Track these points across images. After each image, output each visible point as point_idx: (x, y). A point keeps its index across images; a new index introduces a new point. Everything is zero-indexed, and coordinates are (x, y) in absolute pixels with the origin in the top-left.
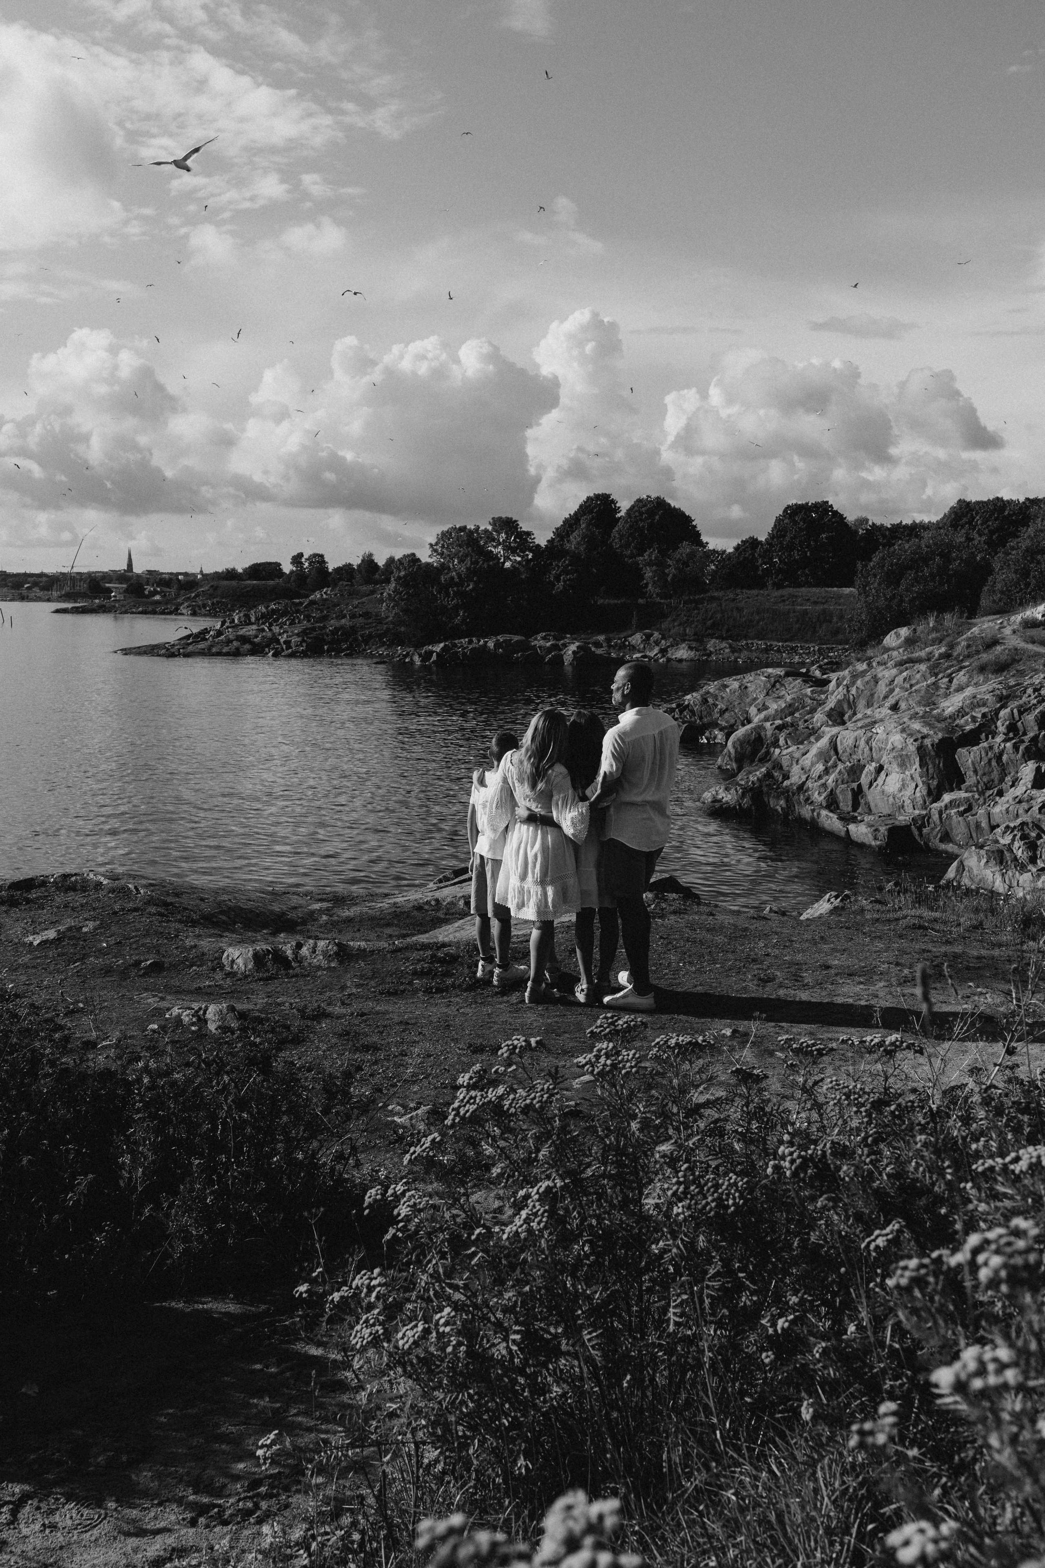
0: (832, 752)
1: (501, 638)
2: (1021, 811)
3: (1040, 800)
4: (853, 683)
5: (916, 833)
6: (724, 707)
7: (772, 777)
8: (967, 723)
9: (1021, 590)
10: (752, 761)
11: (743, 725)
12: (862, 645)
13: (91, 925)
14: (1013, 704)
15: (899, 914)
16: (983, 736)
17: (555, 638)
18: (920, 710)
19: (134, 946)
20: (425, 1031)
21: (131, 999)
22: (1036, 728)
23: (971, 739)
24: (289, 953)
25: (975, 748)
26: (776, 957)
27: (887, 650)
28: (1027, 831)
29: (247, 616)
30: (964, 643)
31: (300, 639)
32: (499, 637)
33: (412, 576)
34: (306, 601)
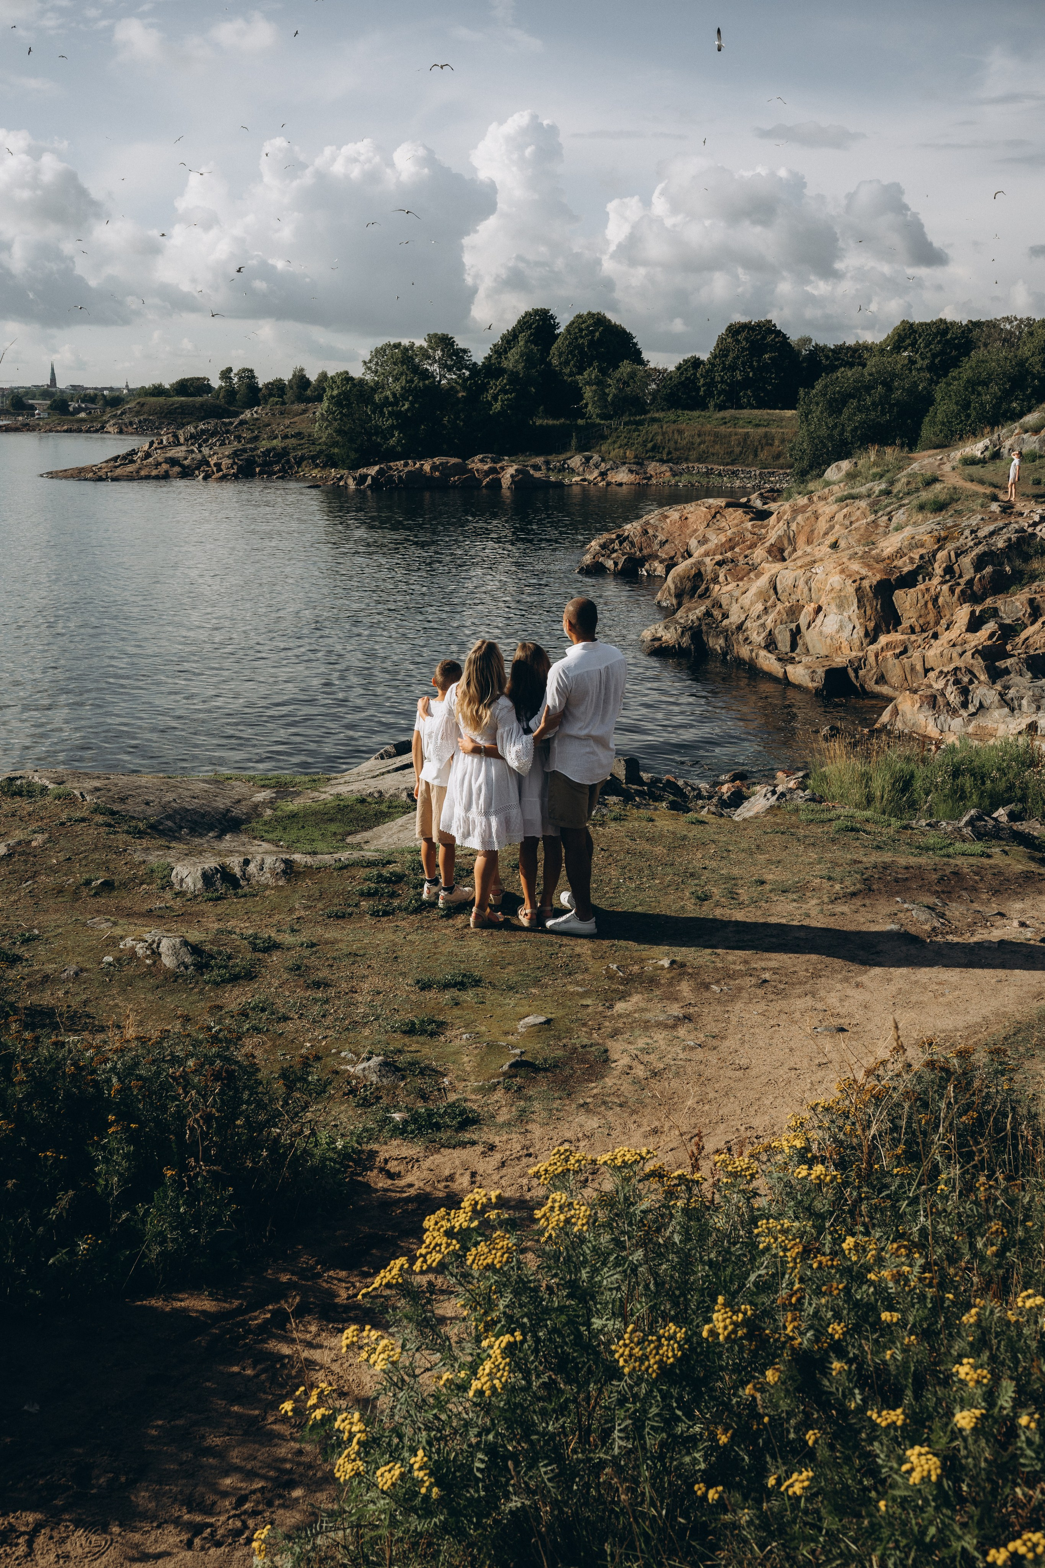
0: (772, 592)
1: (437, 460)
2: (955, 655)
3: (973, 644)
4: (794, 519)
5: (852, 674)
6: (664, 539)
7: (711, 616)
8: (905, 565)
9: (962, 421)
10: (692, 597)
11: (684, 558)
12: (803, 476)
13: (38, 840)
14: (950, 546)
15: (833, 814)
16: (920, 578)
17: (494, 461)
18: (860, 550)
19: (84, 863)
20: (373, 963)
21: (85, 925)
22: (972, 571)
23: (908, 581)
24: (237, 871)
25: (912, 590)
26: (713, 871)
27: (828, 484)
28: (960, 676)
29: (176, 437)
30: (904, 480)
31: (230, 461)
32: (435, 459)
33: (345, 395)
34: (236, 421)
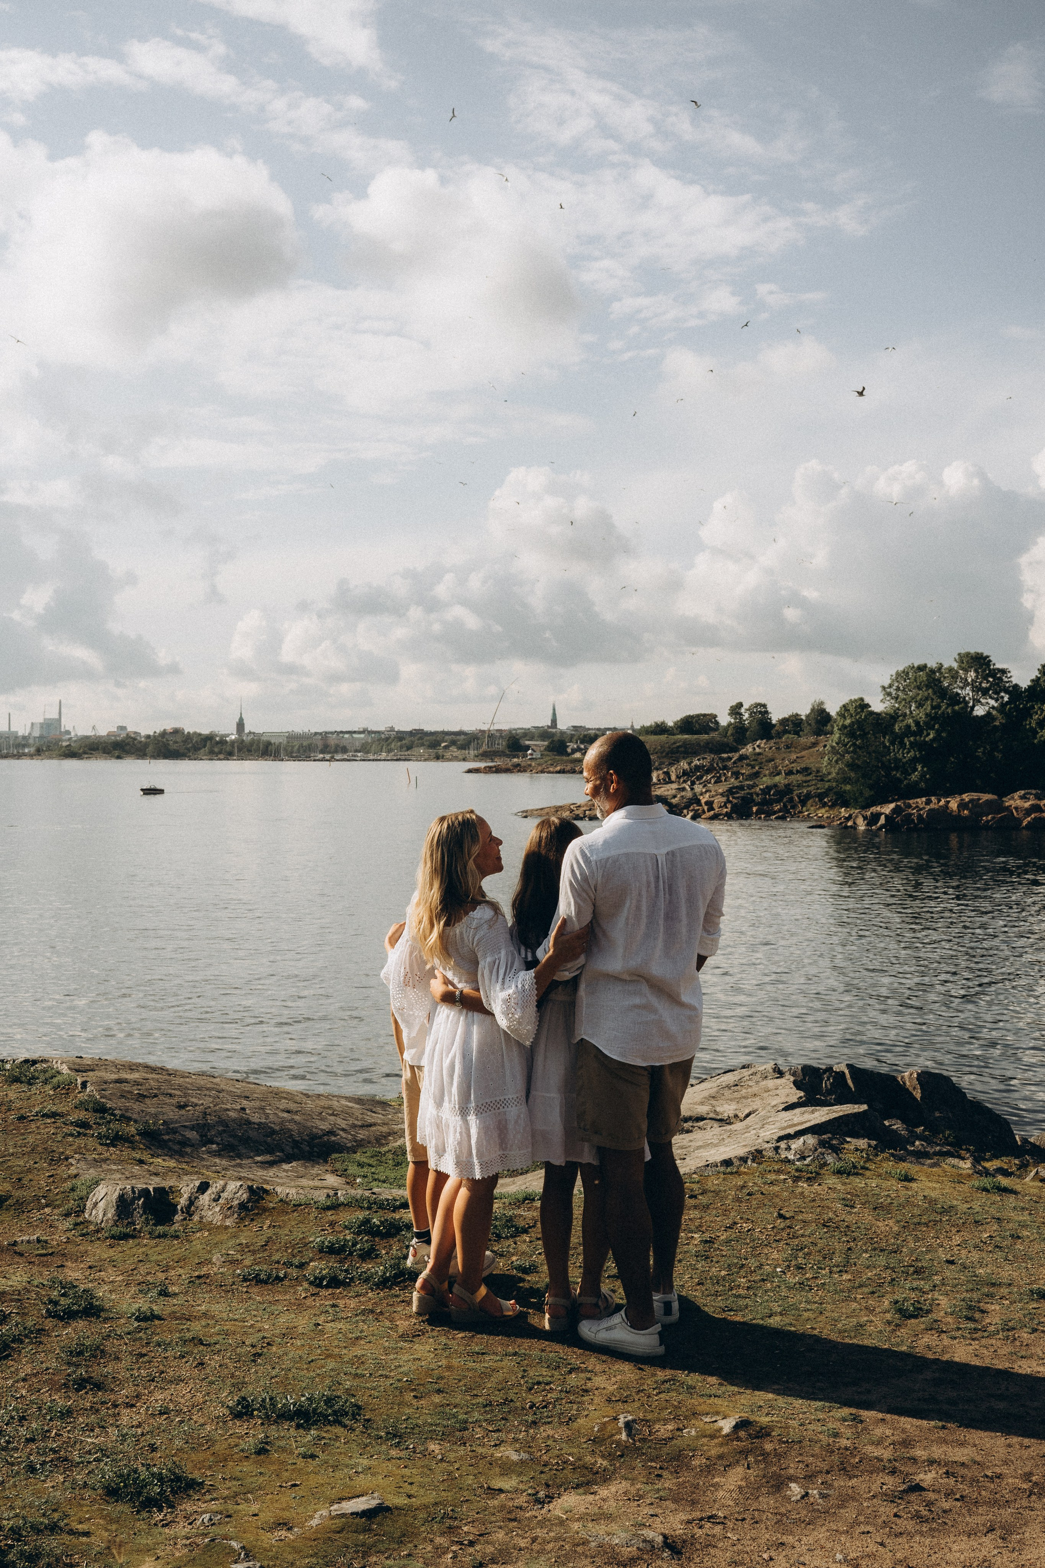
1: (966, 797)
17: (1037, 797)
29: (667, 774)
31: (724, 799)
32: (964, 796)
33: (860, 724)
34: (736, 756)
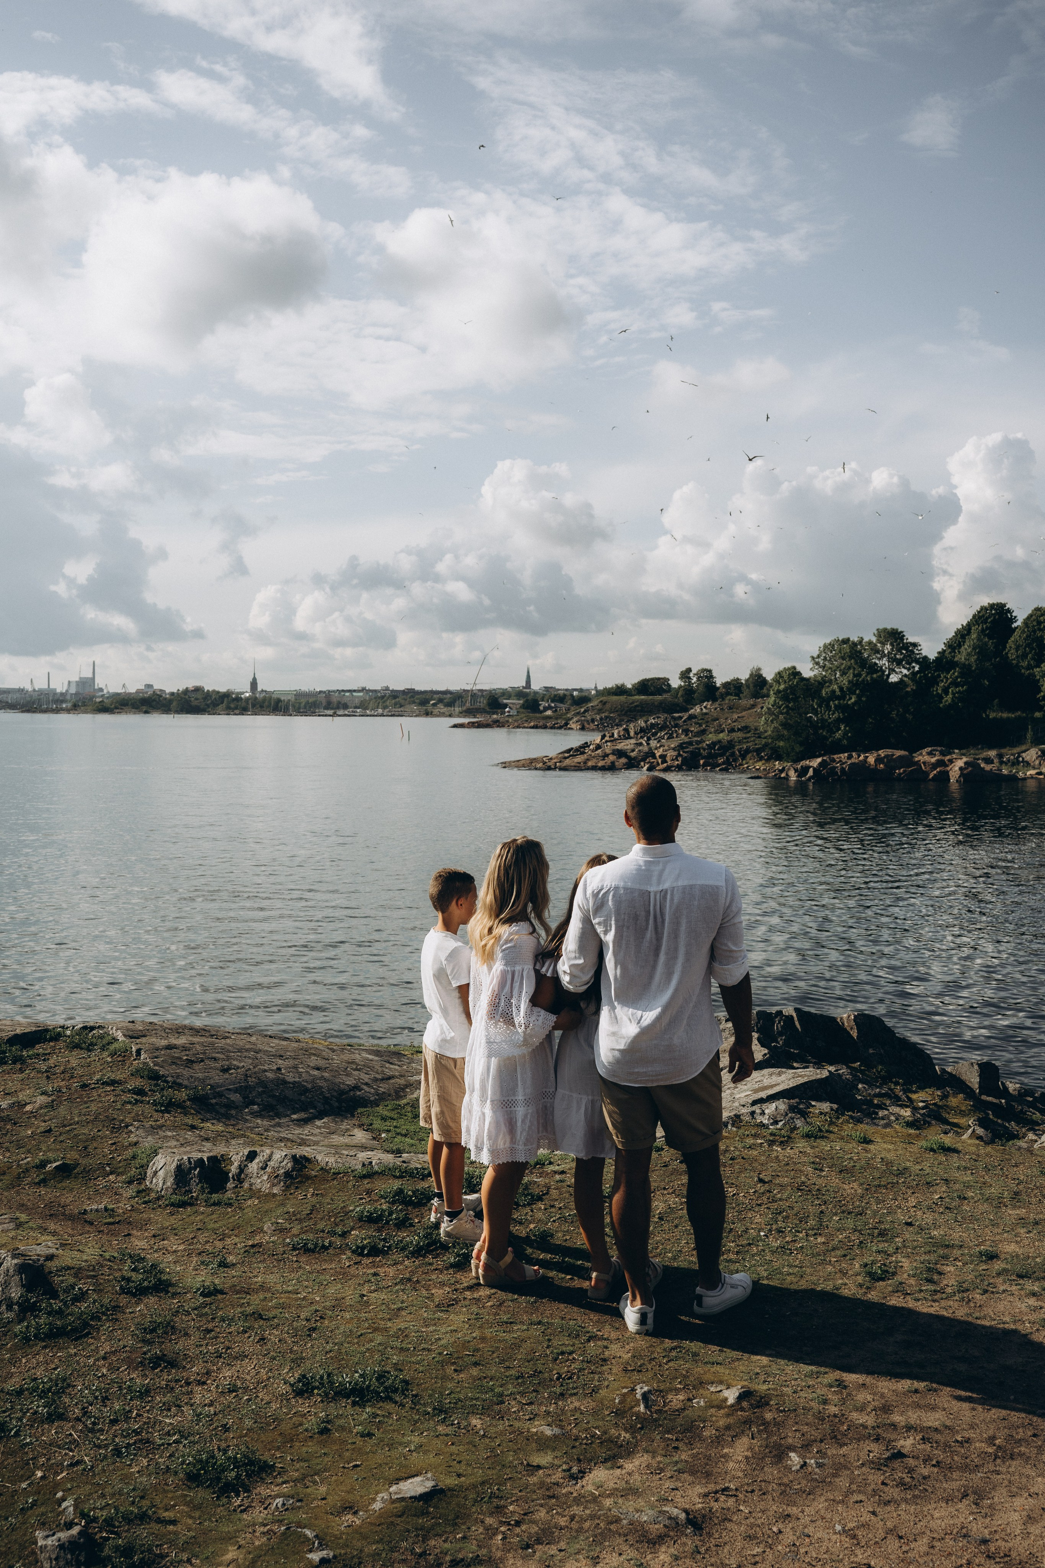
1: (882, 753)
17: (943, 754)
29: (626, 730)
31: (675, 753)
32: (880, 752)
33: (792, 689)
34: (685, 716)
